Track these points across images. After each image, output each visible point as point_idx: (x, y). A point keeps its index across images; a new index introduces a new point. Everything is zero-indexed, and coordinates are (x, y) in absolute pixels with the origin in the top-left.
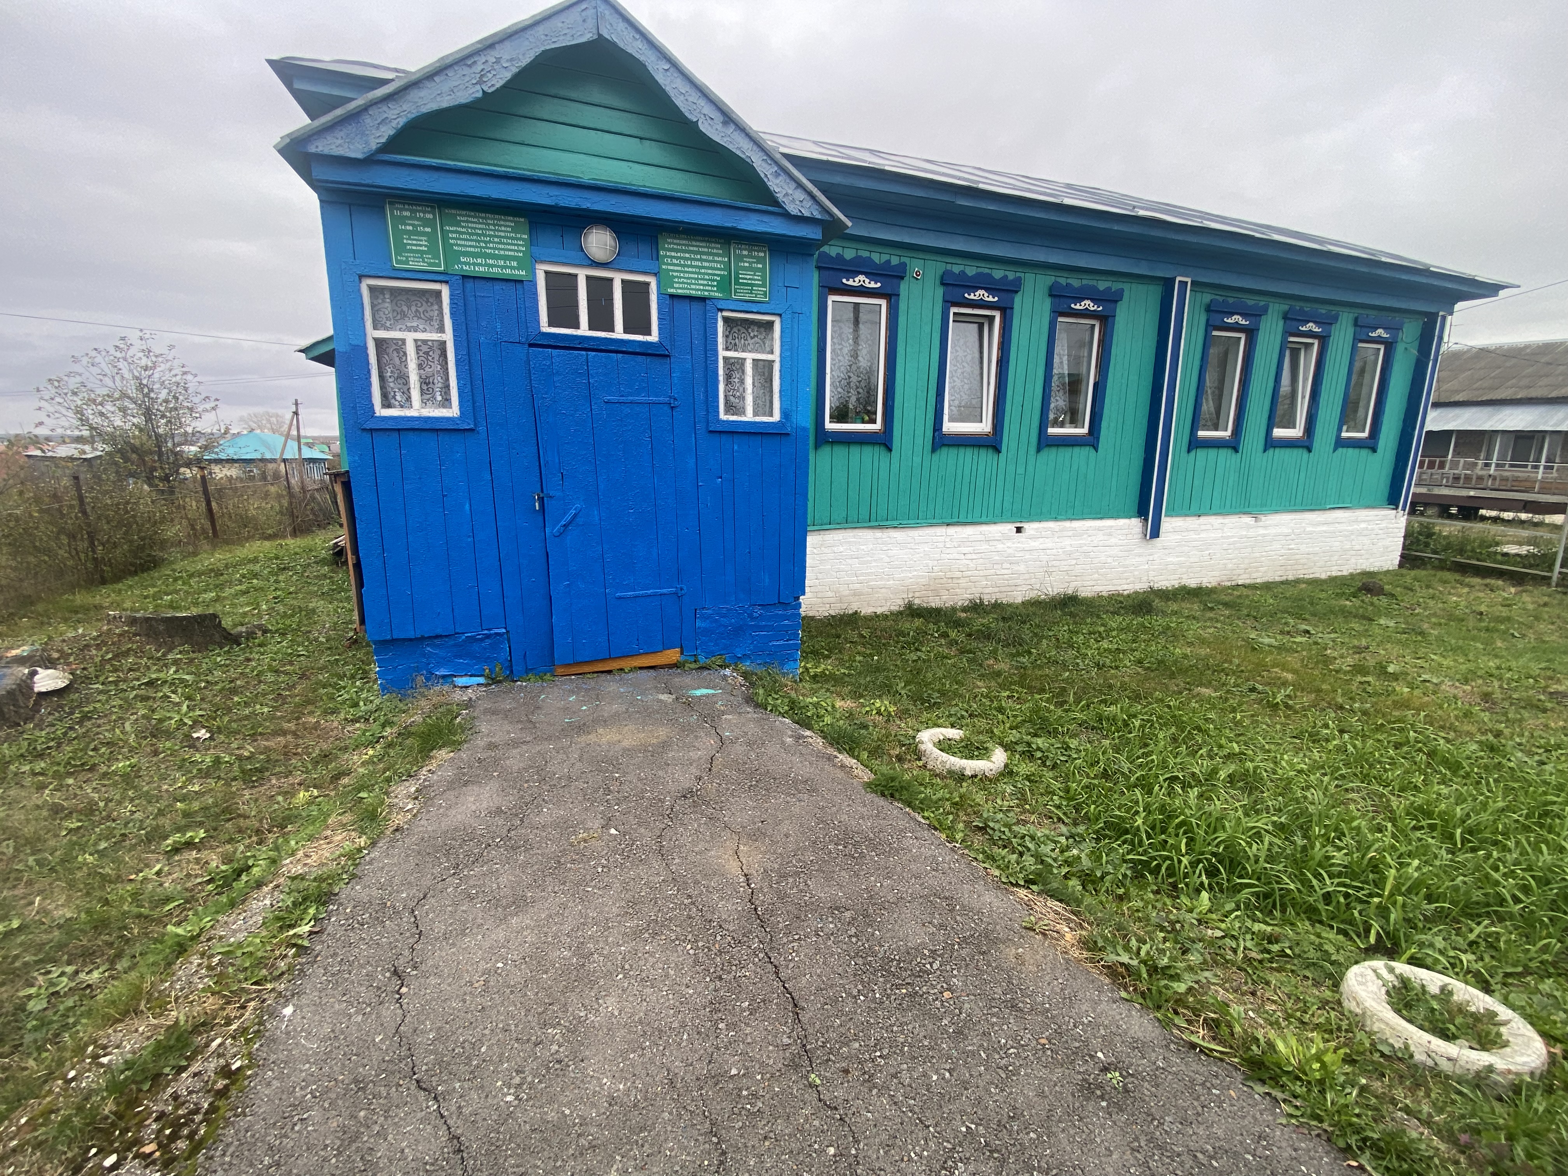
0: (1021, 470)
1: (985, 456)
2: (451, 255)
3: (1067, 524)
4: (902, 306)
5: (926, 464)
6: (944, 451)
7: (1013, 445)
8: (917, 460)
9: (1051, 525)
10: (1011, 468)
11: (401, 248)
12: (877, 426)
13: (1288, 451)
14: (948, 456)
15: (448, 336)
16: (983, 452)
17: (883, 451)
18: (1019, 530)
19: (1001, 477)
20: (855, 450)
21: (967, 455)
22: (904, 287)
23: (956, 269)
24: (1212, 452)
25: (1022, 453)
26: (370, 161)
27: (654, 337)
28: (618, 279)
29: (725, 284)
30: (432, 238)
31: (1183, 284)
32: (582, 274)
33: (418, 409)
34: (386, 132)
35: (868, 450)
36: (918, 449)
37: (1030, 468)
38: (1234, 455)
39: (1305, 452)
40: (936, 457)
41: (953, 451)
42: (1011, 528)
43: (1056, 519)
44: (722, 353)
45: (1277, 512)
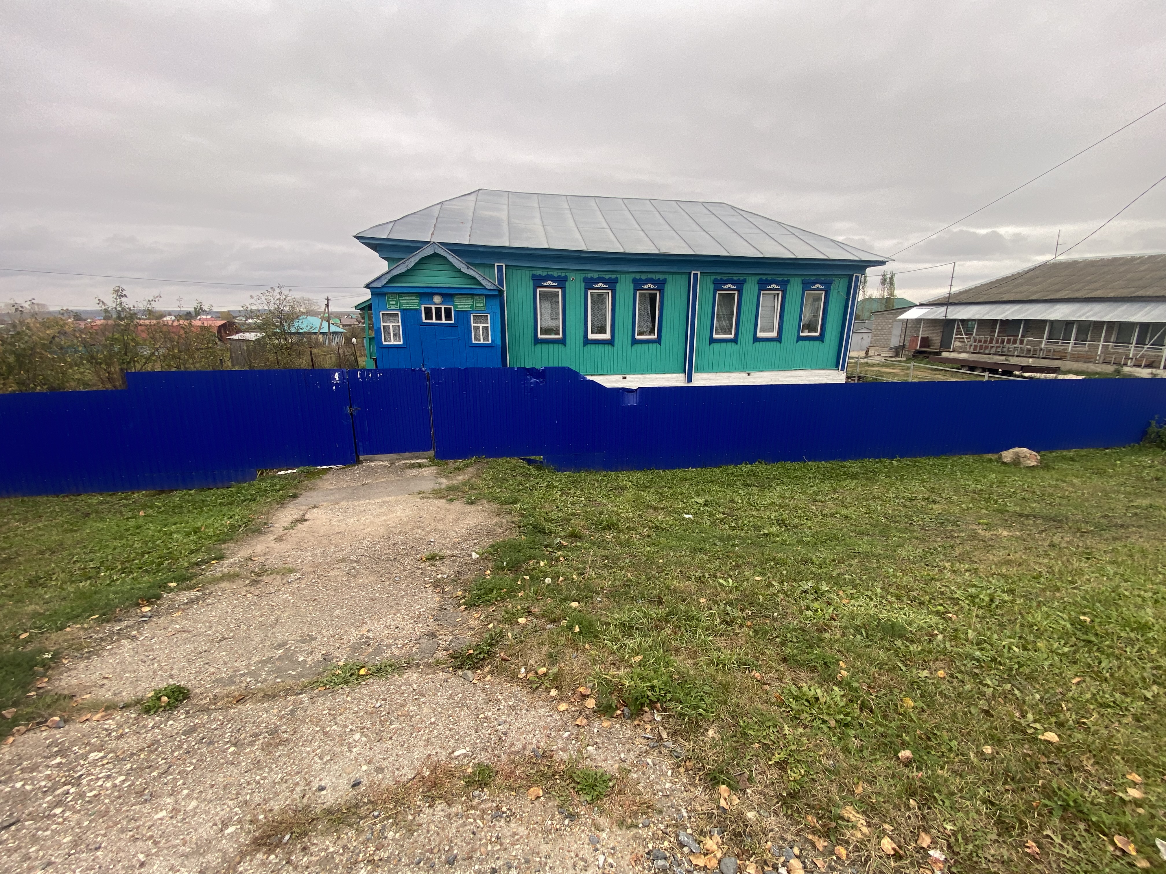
0: (625, 353)
1: (608, 348)
2: (401, 305)
3: (647, 376)
4: (567, 291)
5: (582, 351)
6: (589, 346)
7: (620, 343)
8: (577, 349)
9: (640, 376)
10: (620, 352)
11: (389, 304)
12: (560, 336)
13: (767, 343)
14: (590, 347)
15: (400, 324)
16: (607, 346)
17: (563, 346)
18: (624, 378)
19: (615, 356)
20: (551, 346)
21: (600, 347)
22: (567, 284)
23: (589, 276)
24: (723, 345)
25: (625, 347)
26: (383, 287)
27: (453, 322)
28: (443, 307)
29: (472, 307)
30: (396, 301)
31: (696, 275)
32: (433, 307)
33: (393, 342)
34: (386, 280)
35: (556, 346)
36: (578, 345)
37: (629, 353)
38: (736, 346)
39: (778, 343)
40: (586, 348)
41: (593, 346)
42: (621, 377)
43: (642, 374)
44: (473, 325)
45: (762, 371)
